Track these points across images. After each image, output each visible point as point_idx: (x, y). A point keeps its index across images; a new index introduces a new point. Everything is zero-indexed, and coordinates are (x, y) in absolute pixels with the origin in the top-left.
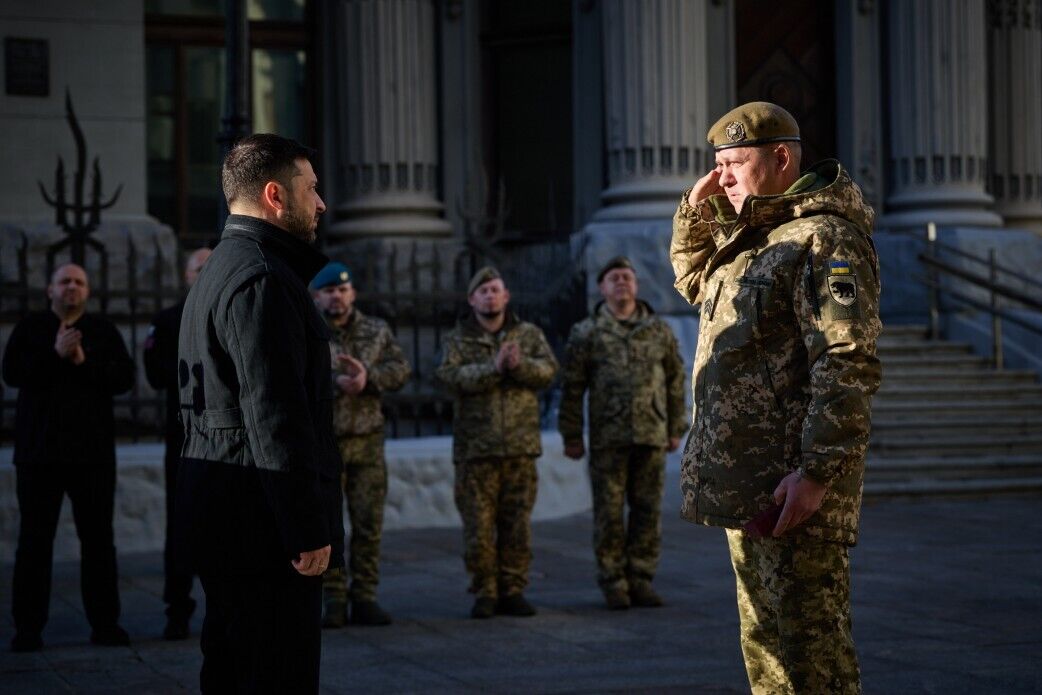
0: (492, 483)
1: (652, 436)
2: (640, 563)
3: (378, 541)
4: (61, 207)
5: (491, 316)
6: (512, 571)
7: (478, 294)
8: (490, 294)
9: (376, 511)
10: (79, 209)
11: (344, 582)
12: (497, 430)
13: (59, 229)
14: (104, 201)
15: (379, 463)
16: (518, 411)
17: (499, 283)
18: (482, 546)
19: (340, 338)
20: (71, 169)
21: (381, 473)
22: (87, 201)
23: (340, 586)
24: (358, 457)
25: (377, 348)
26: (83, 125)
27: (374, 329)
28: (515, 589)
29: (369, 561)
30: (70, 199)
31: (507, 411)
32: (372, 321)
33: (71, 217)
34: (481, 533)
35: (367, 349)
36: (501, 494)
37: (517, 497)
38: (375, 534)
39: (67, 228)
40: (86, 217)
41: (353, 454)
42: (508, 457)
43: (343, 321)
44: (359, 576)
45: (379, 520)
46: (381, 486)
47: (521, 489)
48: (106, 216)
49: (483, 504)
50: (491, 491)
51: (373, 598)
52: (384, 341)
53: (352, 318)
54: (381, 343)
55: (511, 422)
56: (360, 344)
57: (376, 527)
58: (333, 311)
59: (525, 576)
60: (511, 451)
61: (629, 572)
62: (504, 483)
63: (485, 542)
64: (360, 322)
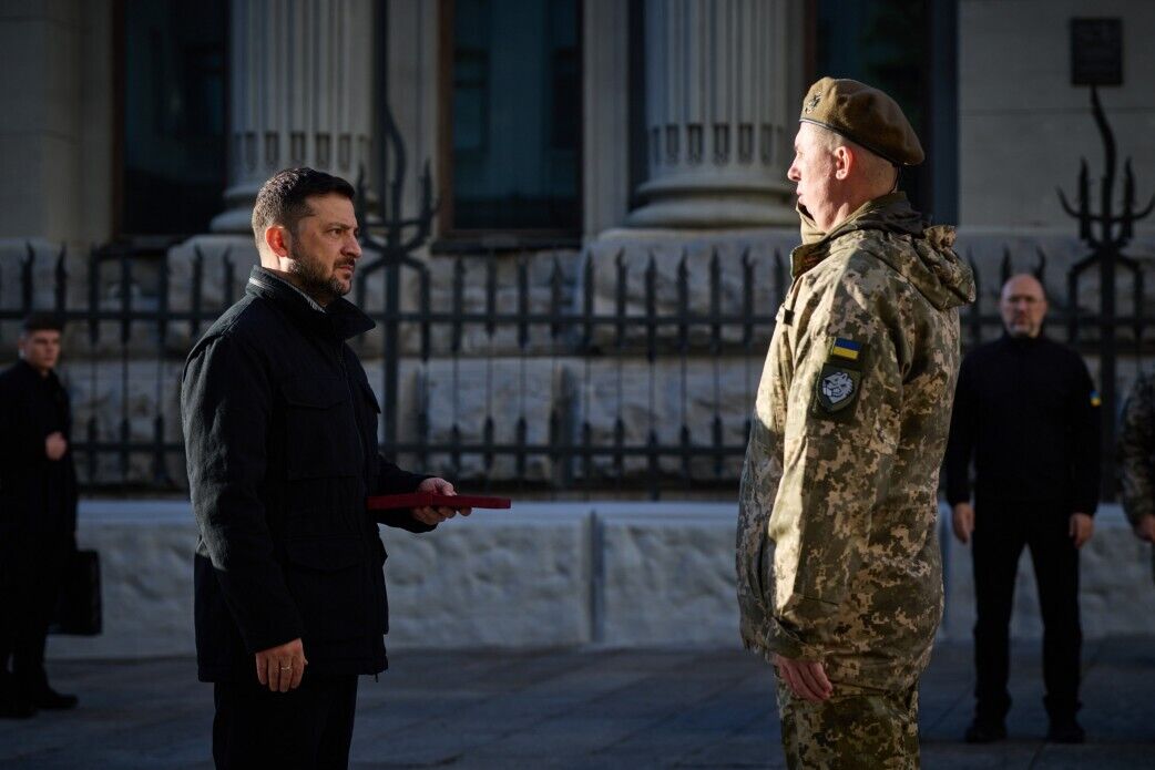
4: (1085, 218)
10: (1107, 220)
13: (1084, 244)
14: (1137, 210)
20: (1097, 173)
22: (1117, 210)
26: (1112, 120)
30: (1096, 208)
33: (1097, 230)
39: (1093, 243)
40: (1116, 230)
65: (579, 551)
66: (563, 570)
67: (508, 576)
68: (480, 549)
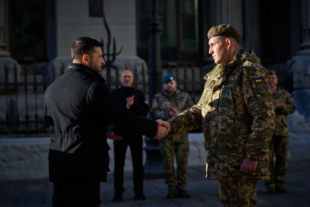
1: (282, 133)
2: (280, 178)
3: (186, 169)
9: (185, 159)
10: (108, 55)
11: (175, 183)
15: (186, 142)
19: (171, 99)
20: (106, 42)
21: (186, 146)
23: (173, 184)
24: (178, 140)
25: (184, 102)
27: (183, 96)
29: (183, 176)
30: (105, 52)
32: (183, 93)
33: (106, 58)
35: (180, 103)
38: (184, 167)
40: (111, 58)
41: (176, 139)
43: (173, 93)
44: (180, 181)
45: (186, 162)
46: (187, 150)
48: (117, 57)
51: (185, 189)
52: (186, 100)
53: (175, 92)
54: (185, 101)
56: (178, 101)
57: (185, 164)
58: (169, 91)
61: (276, 181)
64: (178, 94)
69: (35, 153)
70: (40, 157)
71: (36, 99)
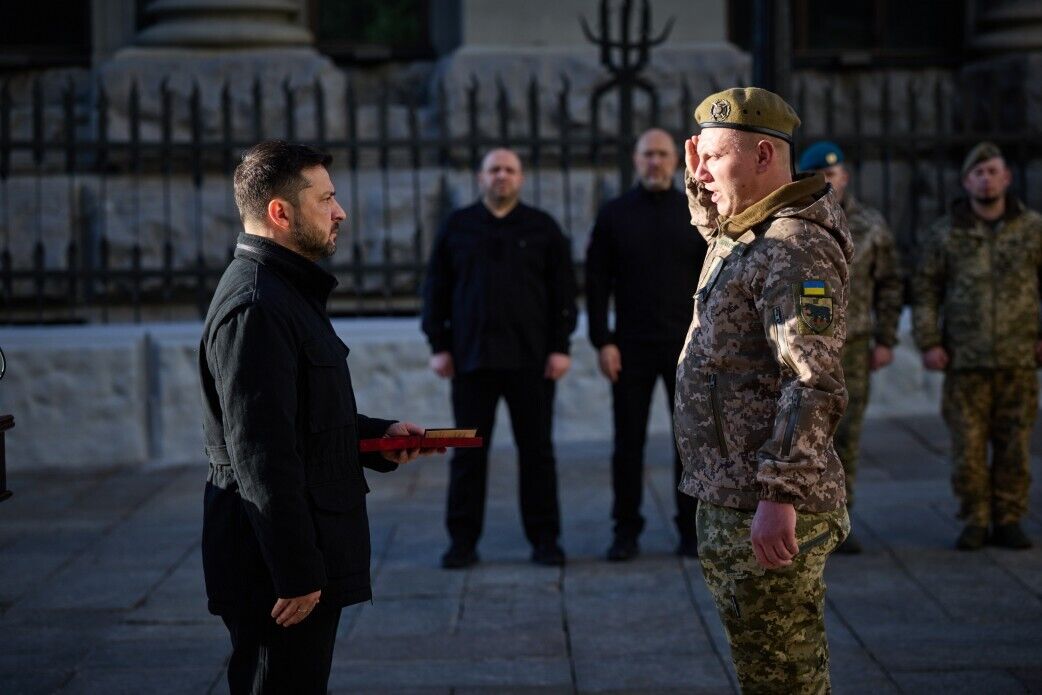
0: (983, 397)
4: (605, 45)
5: (988, 201)
6: (1007, 496)
7: (972, 176)
8: (987, 176)
10: (625, 46)
12: (986, 336)
13: (604, 69)
14: (655, 34)
16: (1014, 316)
17: (998, 163)
18: (969, 468)
22: (635, 36)
28: (1009, 518)
30: (615, 34)
31: (999, 315)
33: (616, 56)
34: (967, 453)
36: (993, 409)
37: (1012, 413)
39: (612, 68)
40: (634, 56)
42: (999, 369)
47: (1016, 403)
48: (654, 51)
49: (971, 420)
50: (981, 405)
55: (1003, 329)
59: (1023, 503)
60: (1002, 361)
62: (996, 396)
63: (973, 464)
65: (135, 373)
66: (119, 391)
67: (65, 398)
68: (37, 372)
69: (383, 369)
70: (399, 383)
71: (386, 185)
